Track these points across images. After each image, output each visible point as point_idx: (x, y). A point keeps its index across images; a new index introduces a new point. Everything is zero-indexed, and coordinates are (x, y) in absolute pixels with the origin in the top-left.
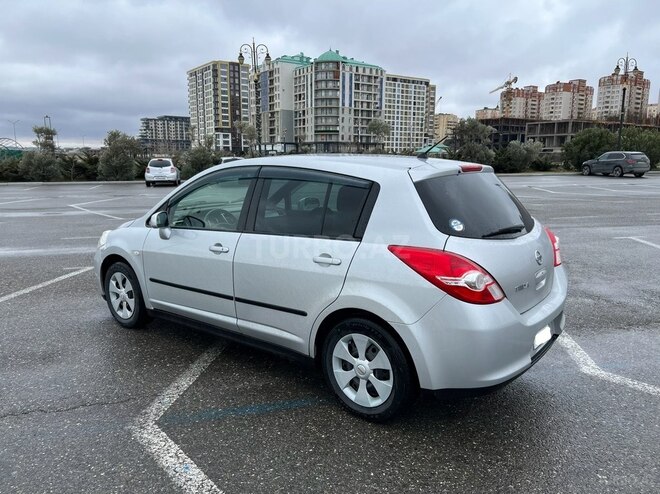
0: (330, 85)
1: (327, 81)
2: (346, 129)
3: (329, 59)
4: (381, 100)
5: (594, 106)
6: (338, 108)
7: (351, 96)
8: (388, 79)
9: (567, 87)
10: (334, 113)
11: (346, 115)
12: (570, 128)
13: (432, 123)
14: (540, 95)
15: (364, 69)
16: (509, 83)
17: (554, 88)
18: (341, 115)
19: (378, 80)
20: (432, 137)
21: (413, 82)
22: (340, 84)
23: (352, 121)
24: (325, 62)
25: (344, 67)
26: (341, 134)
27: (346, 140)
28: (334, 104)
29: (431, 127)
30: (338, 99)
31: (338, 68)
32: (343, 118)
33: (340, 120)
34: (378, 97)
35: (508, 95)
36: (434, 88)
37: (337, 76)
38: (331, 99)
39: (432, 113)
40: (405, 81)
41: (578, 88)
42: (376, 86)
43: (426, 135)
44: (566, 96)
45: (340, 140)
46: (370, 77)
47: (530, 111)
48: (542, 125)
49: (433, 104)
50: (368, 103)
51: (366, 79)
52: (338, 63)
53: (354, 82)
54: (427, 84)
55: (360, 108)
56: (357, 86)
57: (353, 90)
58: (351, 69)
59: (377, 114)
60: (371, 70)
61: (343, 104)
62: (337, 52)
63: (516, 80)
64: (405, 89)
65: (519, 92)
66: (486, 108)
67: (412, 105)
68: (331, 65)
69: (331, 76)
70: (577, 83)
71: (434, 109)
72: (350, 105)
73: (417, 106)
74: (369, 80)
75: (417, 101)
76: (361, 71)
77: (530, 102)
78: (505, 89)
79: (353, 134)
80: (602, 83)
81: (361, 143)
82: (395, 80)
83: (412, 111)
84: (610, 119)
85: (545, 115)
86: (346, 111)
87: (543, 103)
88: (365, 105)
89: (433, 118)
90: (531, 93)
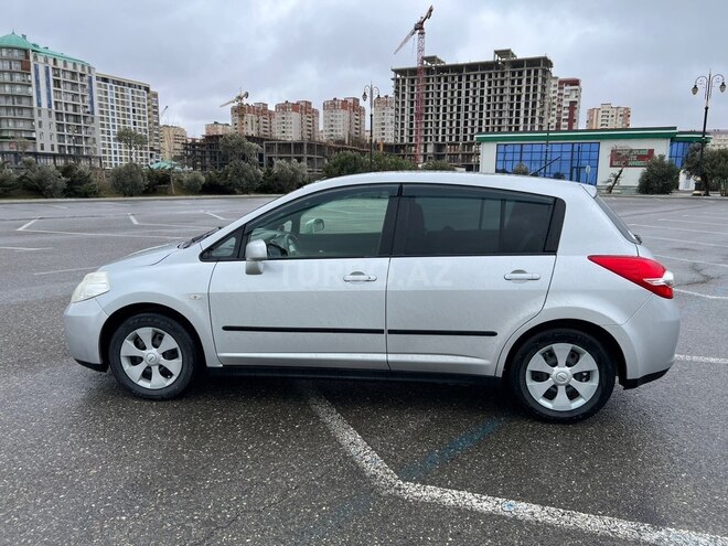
0: (17, 78)
1: (12, 73)
2: (47, 135)
3: (13, 45)
4: (92, 102)
5: (321, 128)
6: (32, 109)
7: (49, 94)
8: (98, 78)
9: (296, 107)
10: (26, 115)
11: (45, 118)
12: (305, 149)
13: (157, 135)
14: (271, 113)
15: (65, 63)
16: (240, 98)
17: (283, 107)
18: (37, 119)
19: (86, 78)
20: (159, 151)
21: (130, 85)
22: (32, 78)
23: (54, 127)
24: (7, 48)
25: (35, 57)
26: (39, 142)
27: (48, 150)
28: (25, 103)
29: (157, 140)
30: (31, 97)
31: (27, 57)
32: (40, 123)
33: (36, 124)
34: (87, 99)
35: (240, 111)
36: (156, 95)
37: (26, 69)
38: (19, 97)
39: (157, 124)
40: (119, 83)
41: (304, 108)
42: (84, 86)
43: (152, 149)
44: (295, 117)
45: (39, 150)
46: (74, 74)
47: (262, 129)
48: (279, 144)
49: (156, 113)
50: (75, 106)
51: (68, 75)
52: (26, 51)
53: (51, 77)
54: (147, 89)
55: (64, 111)
56: (57, 83)
57: (52, 88)
58: (46, 61)
59: (89, 120)
60: (74, 64)
61: (39, 105)
62: (24, 36)
63: (247, 95)
64: (119, 93)
65: (250, 109)
66: (216, 123)
67: (131, 114)
68: (16, 53)
69: (16, 67)
70: (303, 104)
71: (158, 119)
72: (50, 106)
73: (137, 114)
74: (73, 77)
75: (136, 108)
76: (60, 65)
77: (262, 120)
78: (236, 104)
79: (56, 144)
80: (326, 106)
81: (70, 156)
82: (105, 80)
83: (132, 120)
84: (338, 142)
85: (277, 134)
86: (45, 114)
87: (275, 122)
88: (70, 108)
89: (158, 130)
90: (261, 110)
